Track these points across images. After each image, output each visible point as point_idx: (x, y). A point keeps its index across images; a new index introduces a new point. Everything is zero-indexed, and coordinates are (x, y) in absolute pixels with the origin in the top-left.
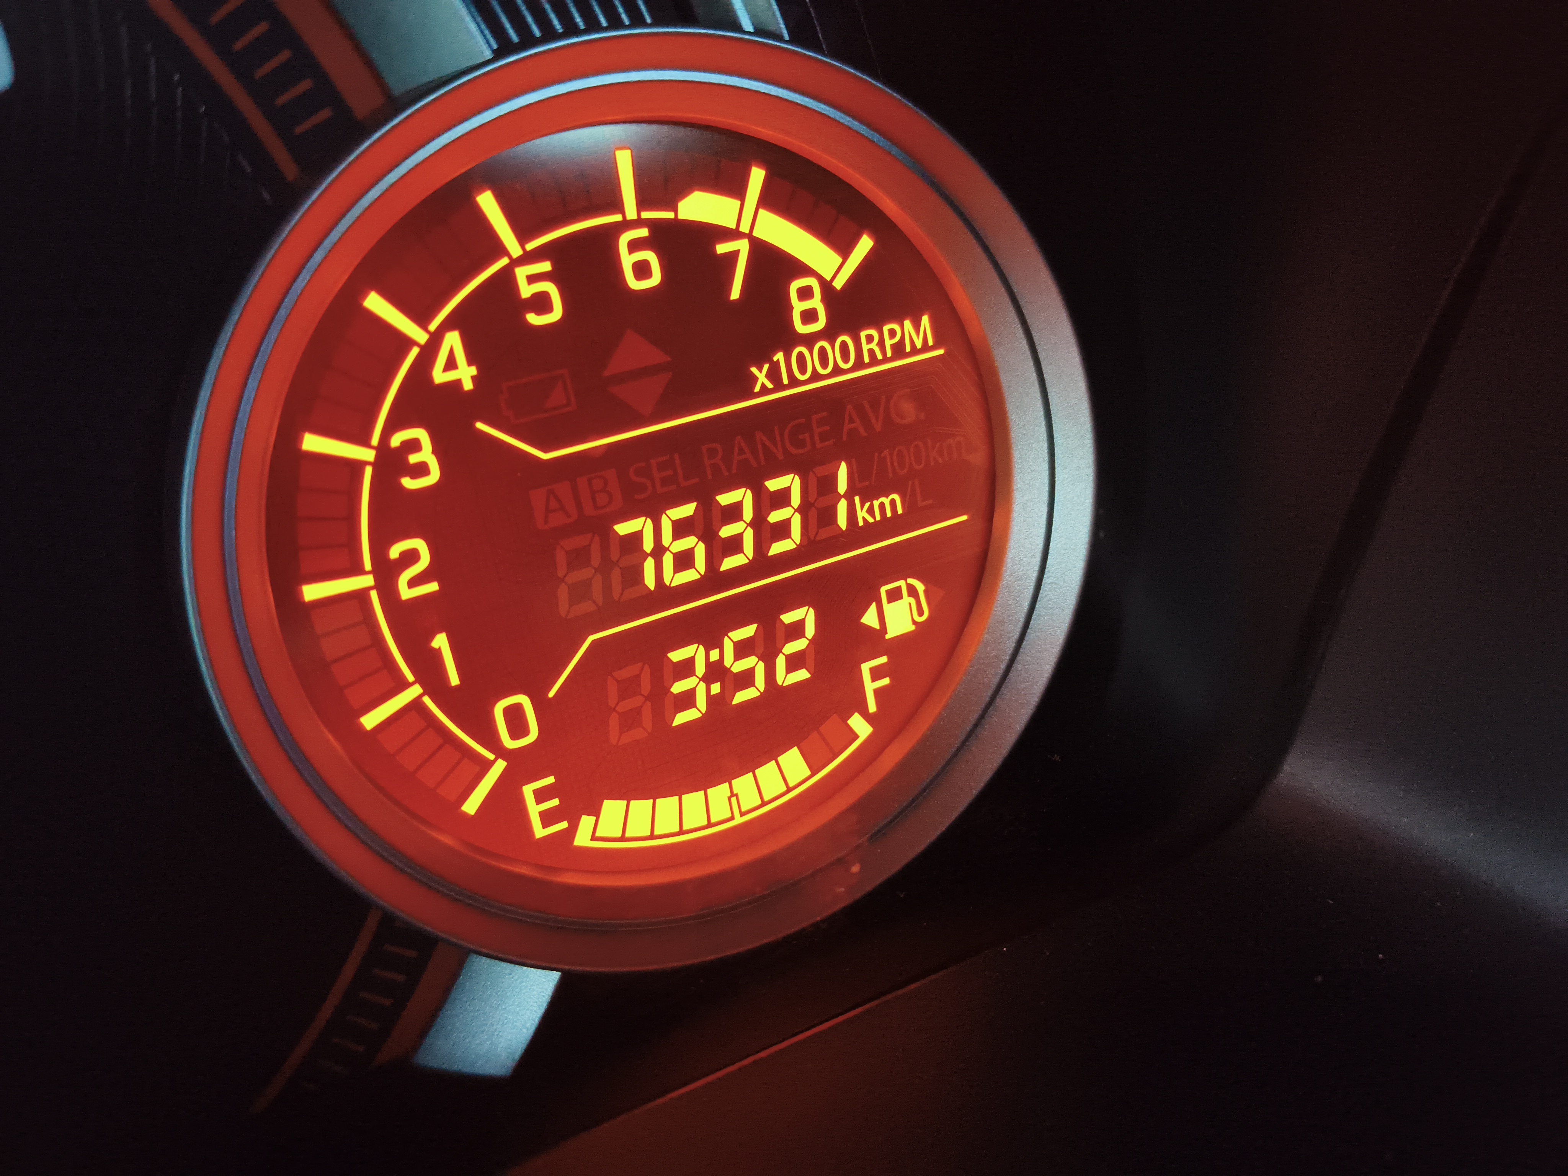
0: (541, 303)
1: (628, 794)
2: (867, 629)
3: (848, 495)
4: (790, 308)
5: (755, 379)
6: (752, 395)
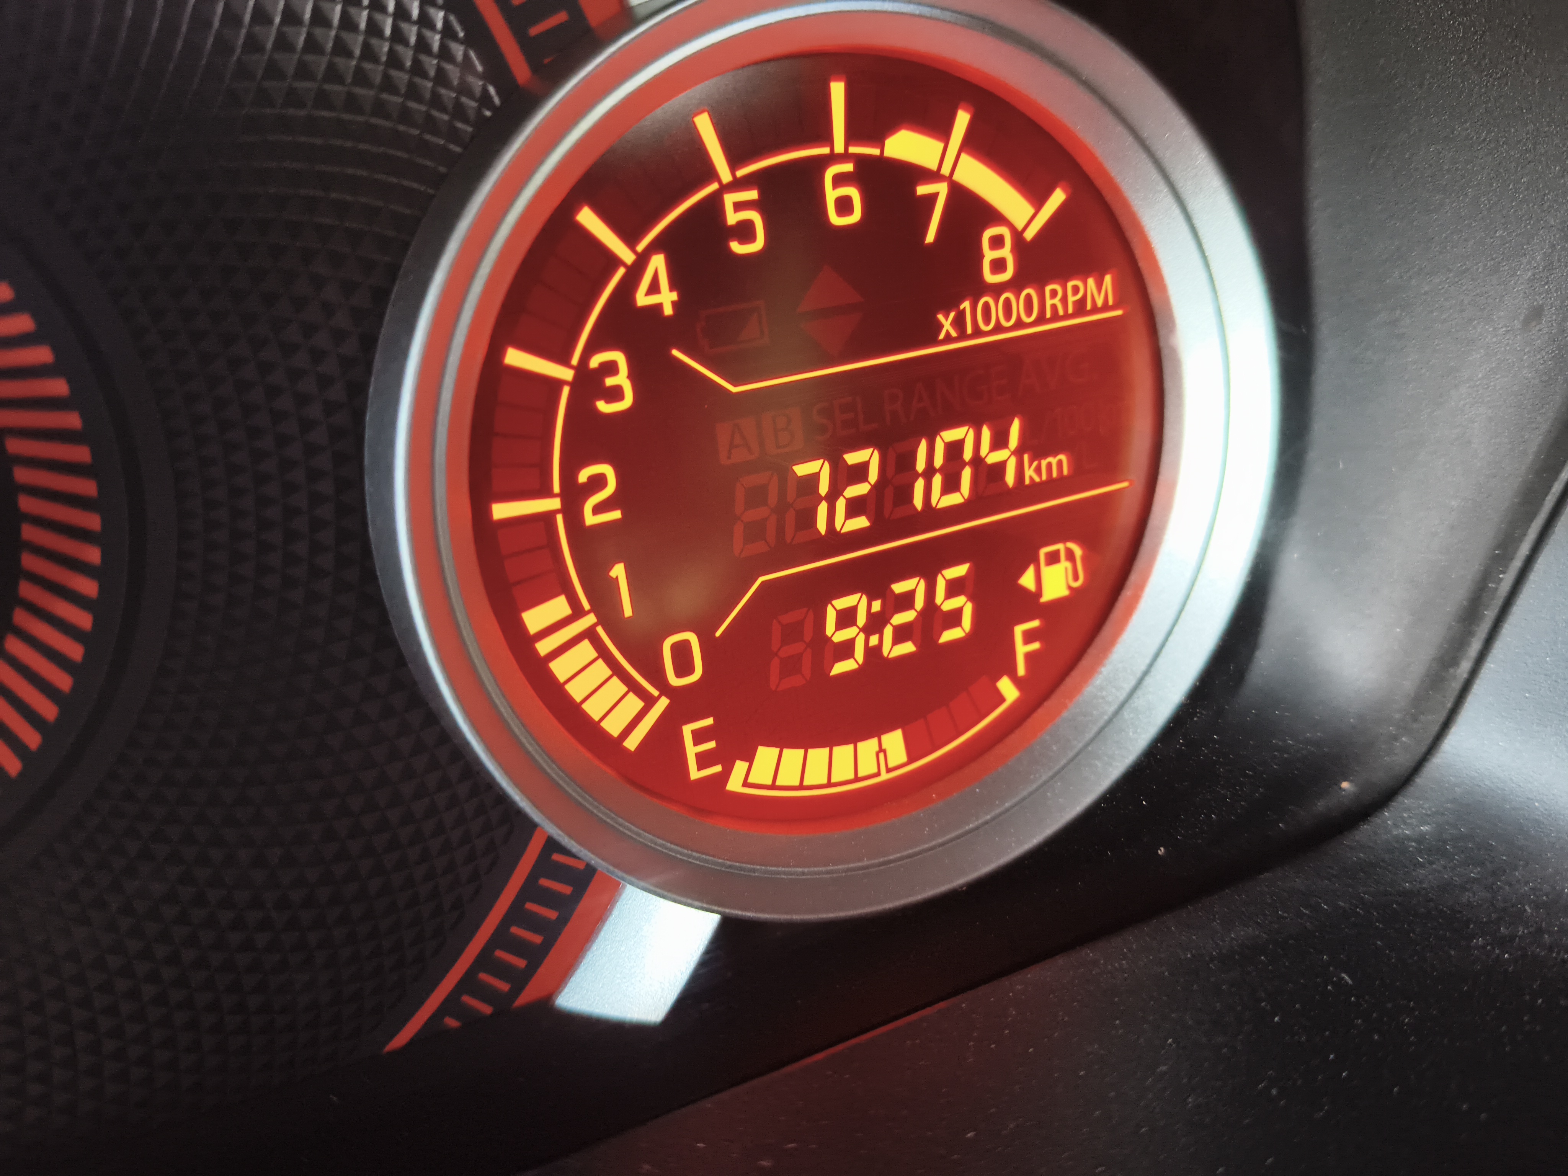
0: (745, 232)
1: (782, 742)
2: (1024, 590)
3: (1018, 453)
4: (981, 256)
5: (941, 326)
6: (936, 342)
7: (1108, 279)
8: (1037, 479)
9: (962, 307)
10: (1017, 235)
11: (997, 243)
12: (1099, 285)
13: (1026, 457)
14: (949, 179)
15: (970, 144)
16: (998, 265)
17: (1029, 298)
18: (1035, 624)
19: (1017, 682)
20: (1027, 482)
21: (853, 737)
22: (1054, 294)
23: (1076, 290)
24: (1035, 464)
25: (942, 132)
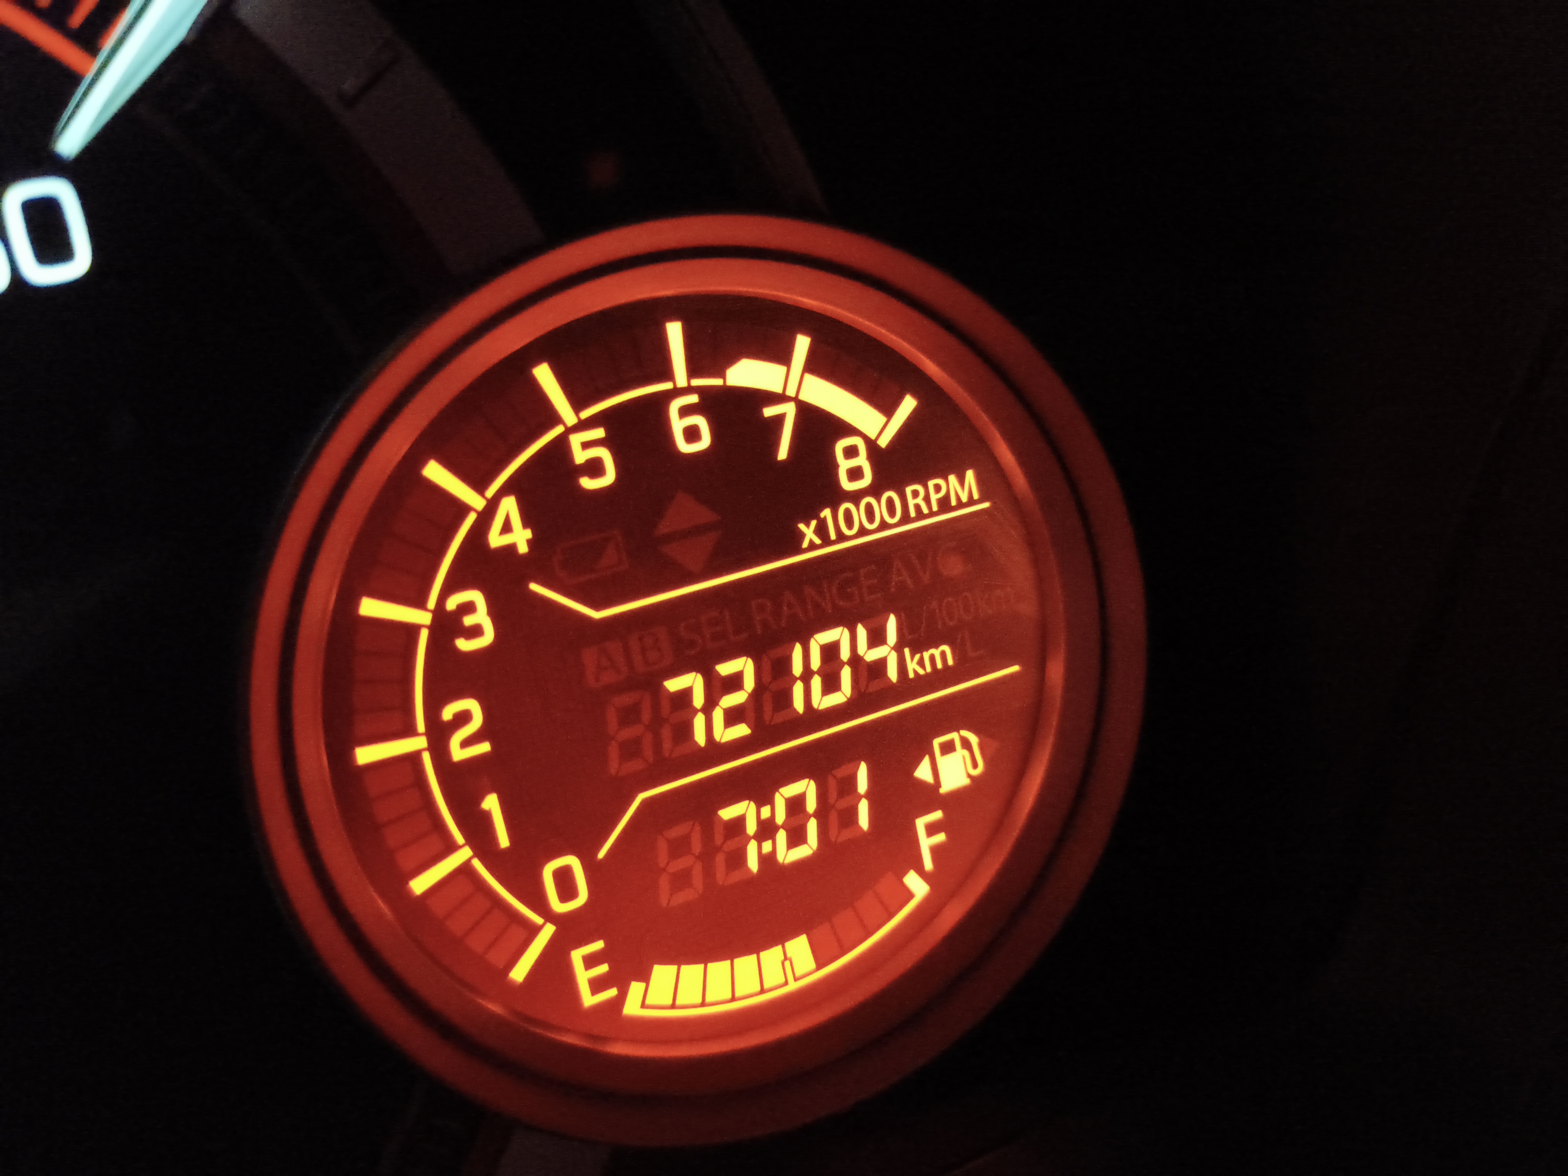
0: (594, 468)
1: (680, 959)
2: (921, 783)
3: (898, 648)
4: (836, 466)
5: (802, 536)
6: (799, 551)
7: (970, 475)
8: (921, 672)
9: (822, 515)
10: (871, 444)
11: (851, 452)
12: (962, 480)
13: (907, 651)
14: (796, 400)
15: (812, 366)
16: (855, 474)
17: (890, 502)
18: (938, 815)
19: (925, 876)
20: (911, 675)
21: (754, 947)
22: (915, 494)
23: (938, 488)
24: (917, 657)
25: (783, 357)
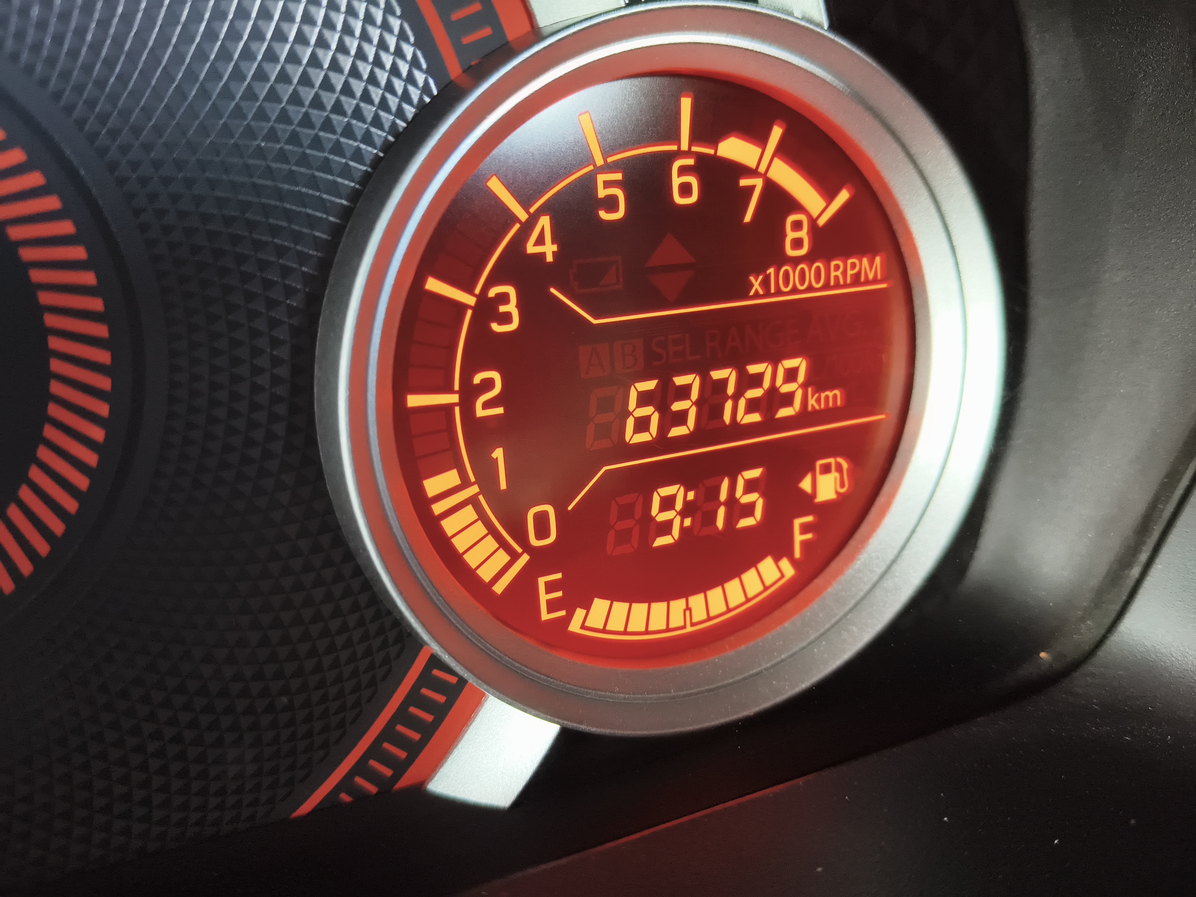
0: (611, 204)
1: (613, 596)
2: (803, 492)
3: (804, 386)
4: (785, 236)
5: (752, 286)
6: (747, 297)
7: (878, 260)
8: (817, 407)
9: (768, 272)
10: (813, 222)
11: (797, 225)
12: (871, 263)
13: (810, 390)
14: (764, 176)
15: (781, 151)
16: (797, 243)
17: (818, 270)
18: (809, 519)
19: (794, 563)
20: (810, 408)
21: (667, 596)
22: (837, 267)
23: (853, 266)
24: (816, 395)
25: (761, 140)
